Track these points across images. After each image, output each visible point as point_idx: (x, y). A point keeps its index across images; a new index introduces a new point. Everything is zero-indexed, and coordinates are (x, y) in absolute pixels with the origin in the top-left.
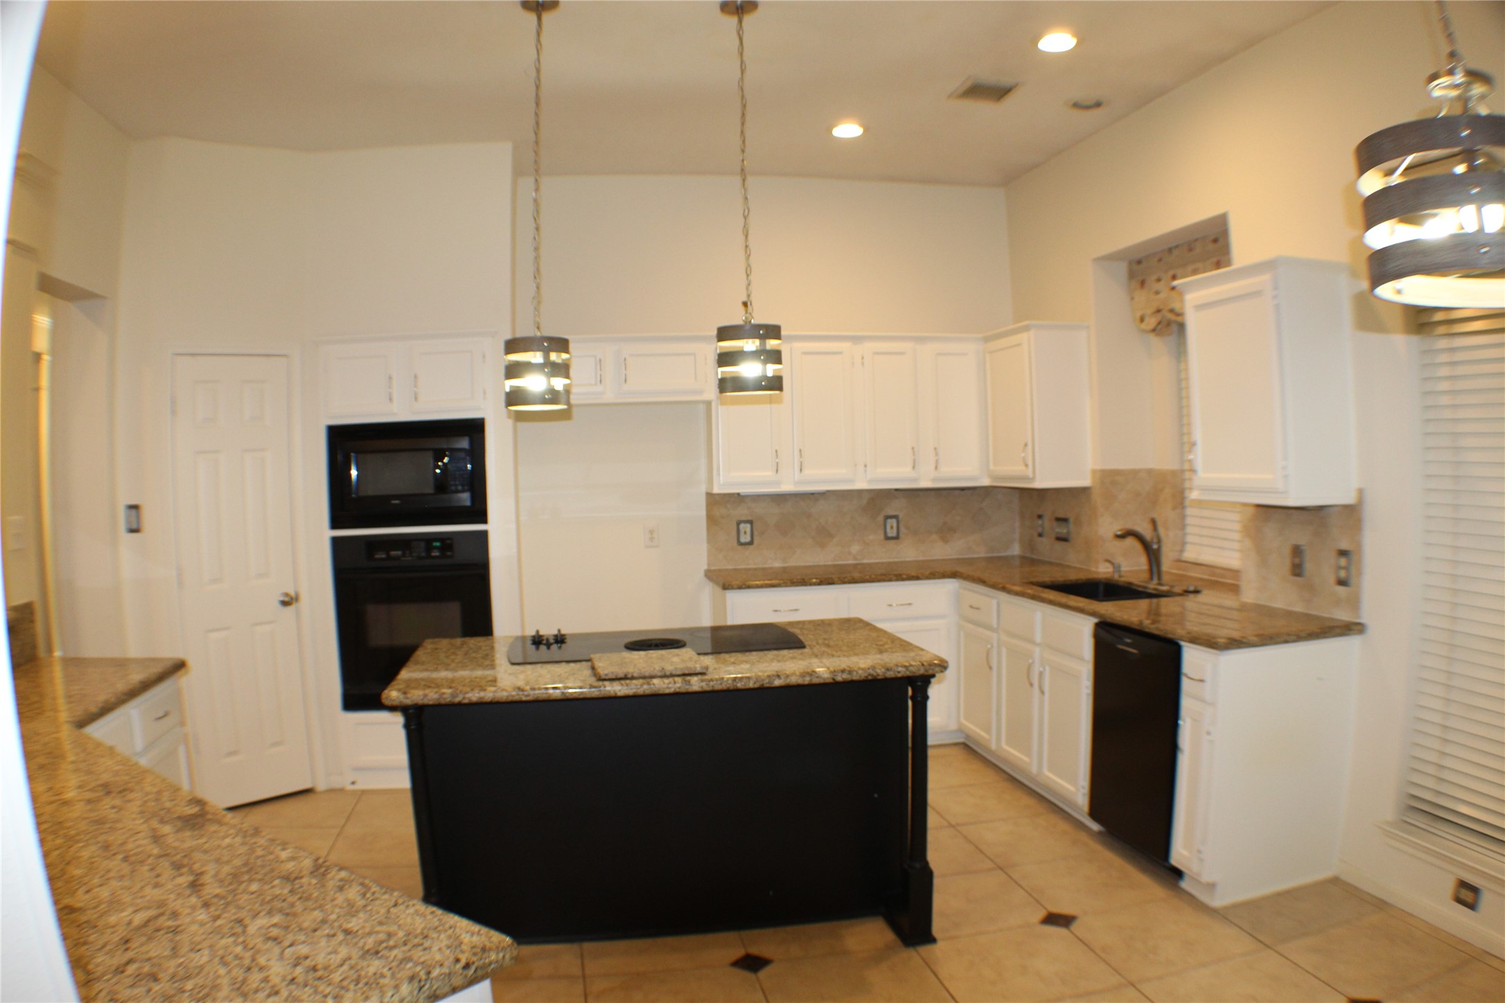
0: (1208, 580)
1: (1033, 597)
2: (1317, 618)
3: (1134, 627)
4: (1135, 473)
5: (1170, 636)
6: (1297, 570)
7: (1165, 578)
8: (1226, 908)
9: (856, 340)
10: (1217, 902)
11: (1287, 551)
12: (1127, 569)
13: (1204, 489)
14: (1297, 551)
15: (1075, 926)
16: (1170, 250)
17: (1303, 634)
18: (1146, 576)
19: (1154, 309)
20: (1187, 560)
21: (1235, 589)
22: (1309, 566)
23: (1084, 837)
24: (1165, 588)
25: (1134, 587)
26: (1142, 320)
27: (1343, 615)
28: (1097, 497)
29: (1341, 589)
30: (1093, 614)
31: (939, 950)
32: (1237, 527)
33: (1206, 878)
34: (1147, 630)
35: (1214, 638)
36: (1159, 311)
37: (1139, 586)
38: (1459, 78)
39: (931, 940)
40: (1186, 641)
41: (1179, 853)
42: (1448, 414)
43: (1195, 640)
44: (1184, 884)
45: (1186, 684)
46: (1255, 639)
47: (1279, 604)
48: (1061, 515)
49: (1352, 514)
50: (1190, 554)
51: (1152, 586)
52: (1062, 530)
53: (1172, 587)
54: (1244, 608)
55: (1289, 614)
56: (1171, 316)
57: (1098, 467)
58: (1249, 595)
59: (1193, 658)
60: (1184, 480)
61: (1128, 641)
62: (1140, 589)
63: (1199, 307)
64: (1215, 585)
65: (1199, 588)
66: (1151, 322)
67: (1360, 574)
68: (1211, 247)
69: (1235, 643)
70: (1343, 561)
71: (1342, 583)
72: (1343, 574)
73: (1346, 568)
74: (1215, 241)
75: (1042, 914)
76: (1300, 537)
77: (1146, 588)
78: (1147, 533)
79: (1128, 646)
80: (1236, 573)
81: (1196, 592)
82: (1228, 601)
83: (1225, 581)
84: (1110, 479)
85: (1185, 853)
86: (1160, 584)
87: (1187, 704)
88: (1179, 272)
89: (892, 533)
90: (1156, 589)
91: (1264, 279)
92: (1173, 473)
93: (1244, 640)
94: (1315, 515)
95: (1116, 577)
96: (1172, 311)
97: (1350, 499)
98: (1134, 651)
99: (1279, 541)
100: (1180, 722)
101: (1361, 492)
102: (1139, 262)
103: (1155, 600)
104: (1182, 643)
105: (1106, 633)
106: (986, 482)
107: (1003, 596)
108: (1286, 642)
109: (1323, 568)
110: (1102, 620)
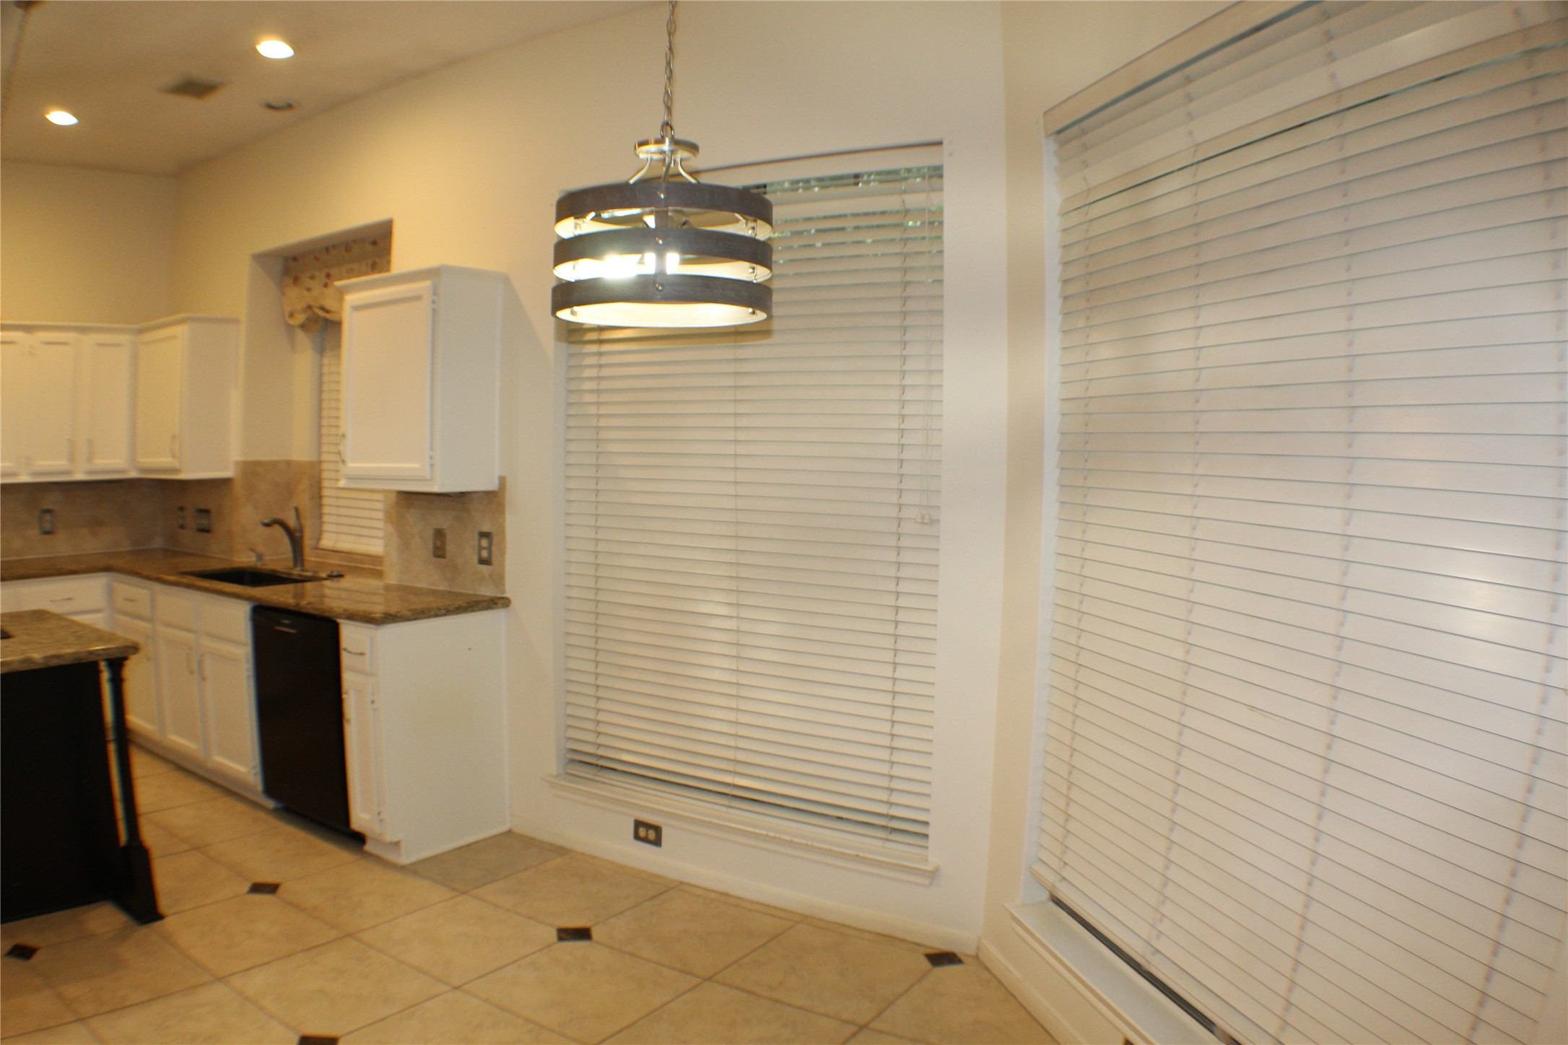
0: (347, 566)
1: (189, 586)
2: (461, 594)
3: (291, 608)
4: (275, 464)
5: (327, 614)
6: (439, 552)
7: (307, 565)
8: (413, 864)
9: (28, 329)
10: (405, 859)
11: (429, 534)
12: (269, 558)
13: (350, 478)
14: (439, 534)
15: (281, 890)
16: (327, 250)
17: (451, 608)
18: (291, 564)
19: (305, 305)
20: (326, 547)
21: (379, 574)
22: (450, 548)
23: (261, 814)
24: (309, 574)
25: (278, 574)
26: (291, 315)
27: (487, 591)
28: (238, 489)
29: (484, 568)
30: (249, 599)
31: (169, 923)
32: (381, 515)
33: (389, 837)
34: (304, 611)
35: (370, 613)
36: (310, 307)
37: (284, 573)
38: (666, 147)
39: (160, 917)
40: (342, 618)
41: (360, 817)
42: (593, 410)
43: (352, 617)
44: (368, 847)
45: (346, 659)
46: (409, 614)
47: (423, 584)
48: (202, 506)
49: (493, 500)
50: (327, 542)
51: (297, 572)
52: (204, 522)
53: (315, 572)
54: (388, 588)
55: (434, 592)
56: (322, 314)
57: (240, 459)
58: (392, 578)
59: (351, 635)
60: (321, 471)
61: (286, 622)
62: (284, 576)
63: (357, 308)
64: (357, 571)
65: (343, 573)
66: (301, 318)
67: (503, 554)
68: (369, 248)
69: (390, 618)
70: (484, 543)
71: (483, 561)
72: (485, 554)
73: (489, 549)
74: (374, 243)
75: (247, 886)
76: (442, 520)
77: (291, 574)
78: (292, 522)
79: (286, 628)
80: (376, 559)
81: (340, 576)
82: (374, 583)
83: (366, 566)
84: (252, 470)
85: (365, 816)
86: (304, 570)
87: (349, 679)
88: (333, 271)
89: (48, 526)
90: (300, 575)
91: (424, 286)
92: (312, 464)
93: (399, 615)
94: (458, 500)
95: (259, 565)
96: (323, 308)
97: (492, 485)
98: (293, 631)
99: (421, 526)
100: (344, 696)
101: (502, 480)
102: (295, 259)
103: (299, 585)
104: (340, 621)
105: (263, 617)
106: (133, 474)
107: (157, 587)
108: (436, 616)
109: (465, 549)
110: (256, 604)
